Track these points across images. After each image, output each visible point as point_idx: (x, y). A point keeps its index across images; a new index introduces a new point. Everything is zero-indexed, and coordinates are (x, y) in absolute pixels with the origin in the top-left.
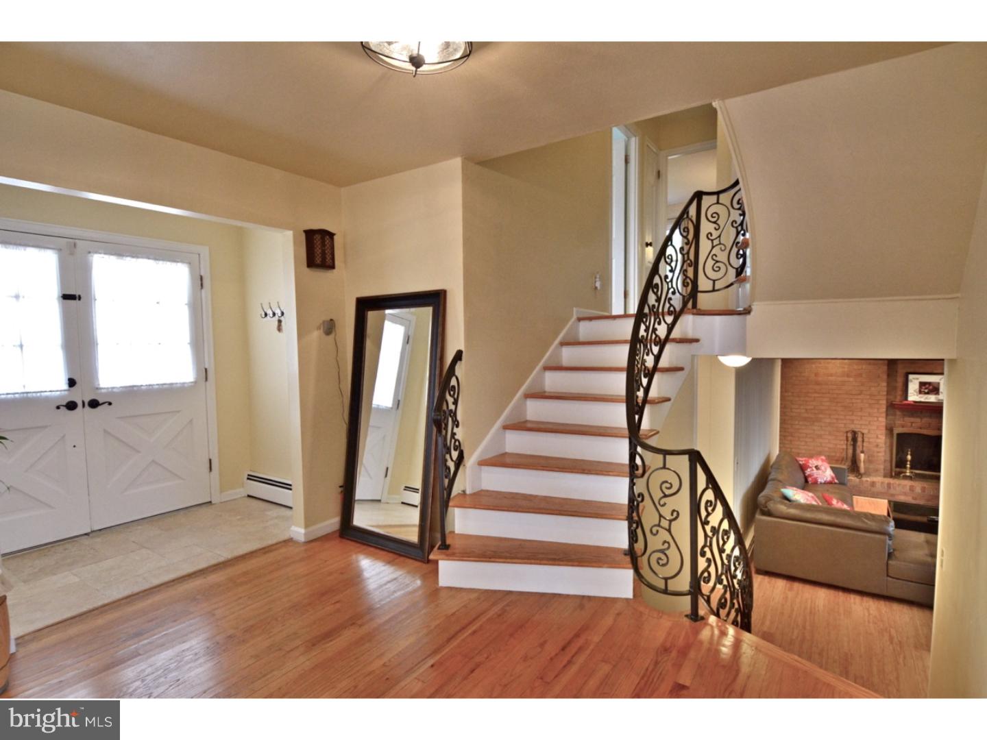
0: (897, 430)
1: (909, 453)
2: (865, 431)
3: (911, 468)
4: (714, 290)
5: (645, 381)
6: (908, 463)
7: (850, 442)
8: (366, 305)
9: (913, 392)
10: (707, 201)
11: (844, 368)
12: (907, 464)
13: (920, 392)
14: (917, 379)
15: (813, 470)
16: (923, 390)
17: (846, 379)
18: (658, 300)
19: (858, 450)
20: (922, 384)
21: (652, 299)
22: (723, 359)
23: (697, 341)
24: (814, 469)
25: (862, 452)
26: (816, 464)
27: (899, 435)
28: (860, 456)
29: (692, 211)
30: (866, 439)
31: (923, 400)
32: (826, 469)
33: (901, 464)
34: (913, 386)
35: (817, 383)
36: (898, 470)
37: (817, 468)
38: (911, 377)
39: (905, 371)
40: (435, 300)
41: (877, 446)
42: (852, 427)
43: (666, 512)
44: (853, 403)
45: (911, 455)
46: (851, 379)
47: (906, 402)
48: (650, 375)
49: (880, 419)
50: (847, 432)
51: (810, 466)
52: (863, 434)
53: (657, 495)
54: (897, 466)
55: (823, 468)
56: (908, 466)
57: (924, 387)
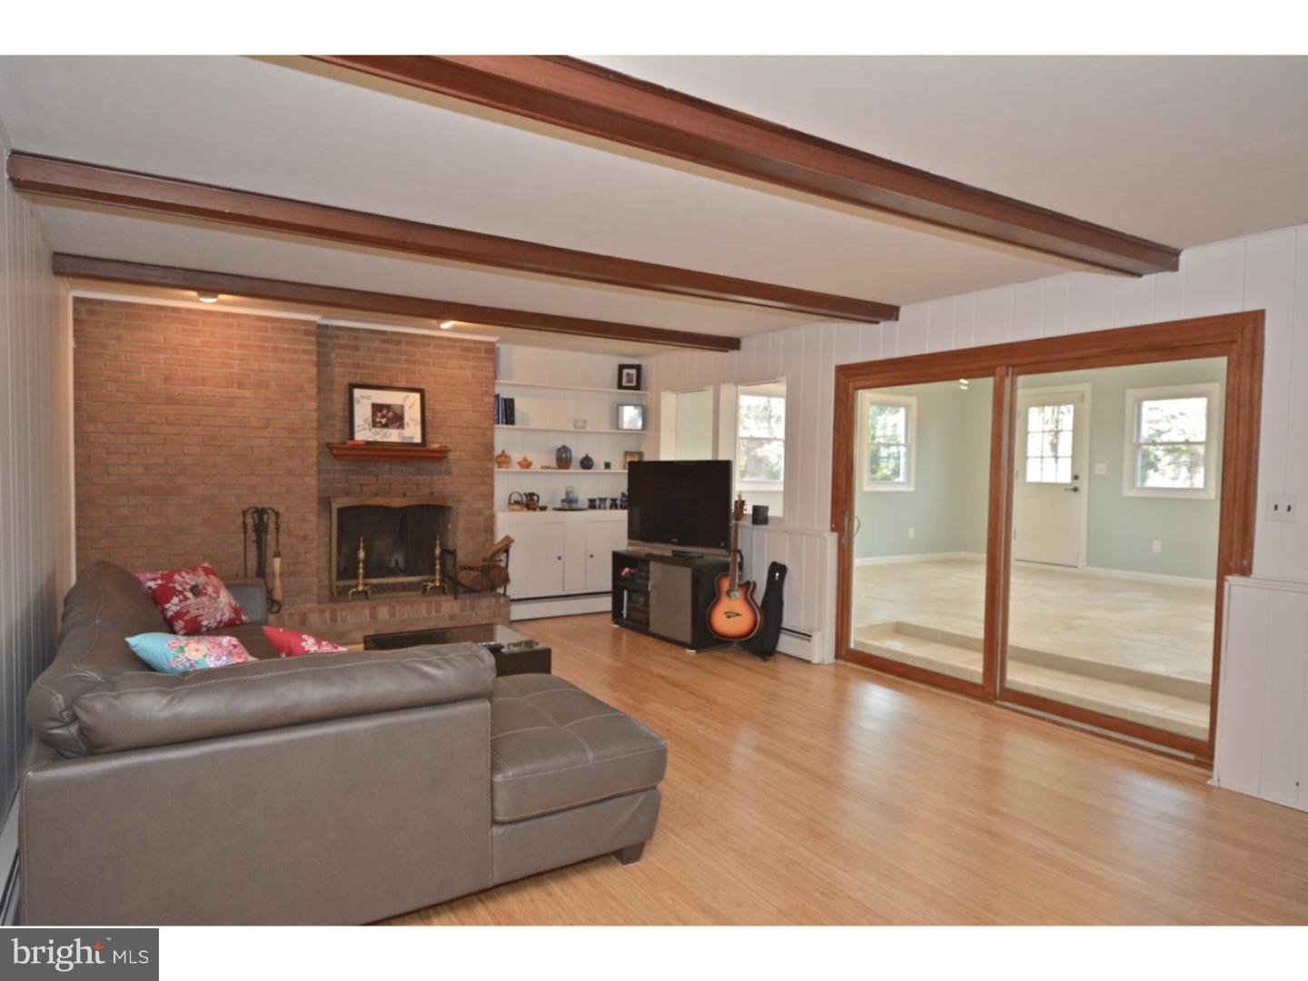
0: (337, 504)
1: (362, 545)
2: (281, 509)
3: (366, 576)
6: (361, 565)
7: (252, 536)
9: (362, 423)
11: (231, 366)
12: (358, 569)
13: (375, 424)
14: (368, 398)
15: (186, 598)
16: (378, 420)
17: (235, 391)
19: (270, 552)
20: (377, 408)
24: (189, 595)
25: (277, 554)
26: (193, 583)
27: (341, 511)
28: (272, 565)
30: (283, 526)
31: (379, 439)
32: (217, 592)
33: (347, 570)
34: (362, 413)
35: (171, 400)
36: (342, 583)
37: (196, 591)
38: (358, 393)
39: (346, 381)
41: (305, 537)
42: (255, 501)
44: (252, 447)
45: (365, 549)
46: (248, 393)
47: (352, 442)
49: (307, 479)
50: (244, 513)
51: (179, 588)
52: (277, 514)
54: (340, 577)
55: (210, 590)
56: (361, 571)
57: (379, 414)
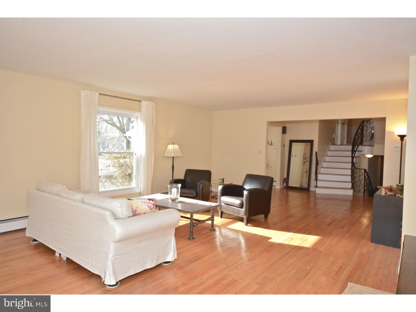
4: (366, 141)
5: (354, 153)
8: (291, 142)
10: (365, 122)
18: (358, 137)
21: (356, 137)
22: (366, 155)
23: (362, 151)
29: (362, 125)
40: (311, 142)
43: (360, 179)
48: (355, 151)
53: (358, 176)
